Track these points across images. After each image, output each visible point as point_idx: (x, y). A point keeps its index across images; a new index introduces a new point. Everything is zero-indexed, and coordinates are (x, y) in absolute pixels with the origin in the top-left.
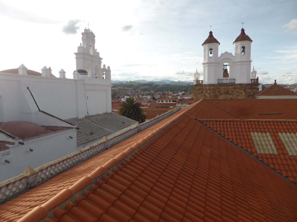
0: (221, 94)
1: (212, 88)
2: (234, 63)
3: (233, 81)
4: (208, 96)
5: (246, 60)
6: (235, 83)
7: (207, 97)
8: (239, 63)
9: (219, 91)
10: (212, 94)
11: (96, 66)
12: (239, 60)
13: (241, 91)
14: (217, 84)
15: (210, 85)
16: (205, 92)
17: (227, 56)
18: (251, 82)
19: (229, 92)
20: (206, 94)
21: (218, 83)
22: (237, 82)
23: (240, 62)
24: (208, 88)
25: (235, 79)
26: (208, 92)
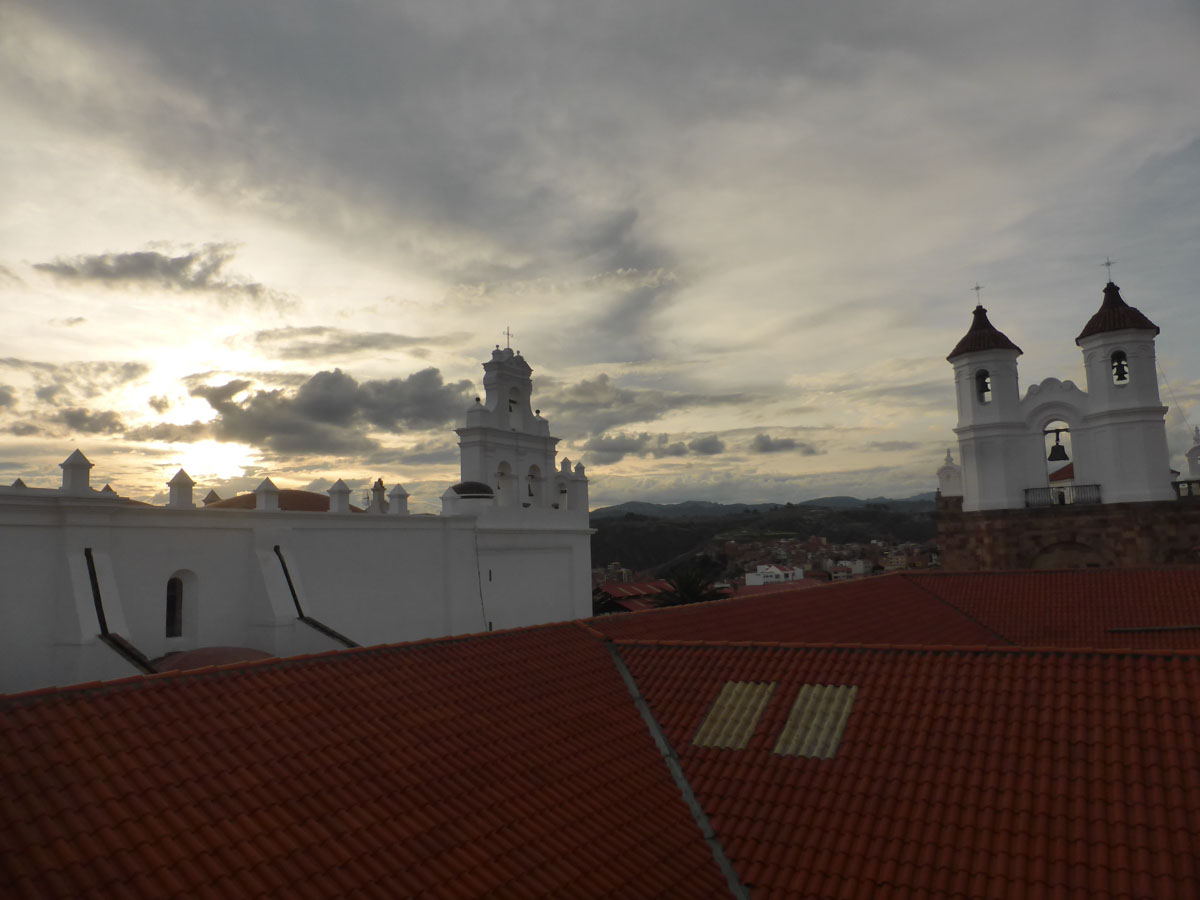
0: (1045, 550)
1: (999, 524)
2: (1087, 419)
3: (1091, 495)
4: (988, 558)
5: (1135, 404)
6: (1099, 500)
7: (984, 564)
8: (1106, 421)
9: (1036, 539)
10: (1002, 552)
11: (534, 468)
12: (1105, 407)
13: (1128, 535)
14: (1021, 510)
15: (990, 515)
16: (973, 541)
17: (1053, 396)
18: (1174, 492)
19: (1080, 539)
20: (979, 552)
21: (1027, 504)
22: (1111, 497)
23: (1112, 414)
24: (983, 525)
25: (1098, 487)
26: (987, 540)
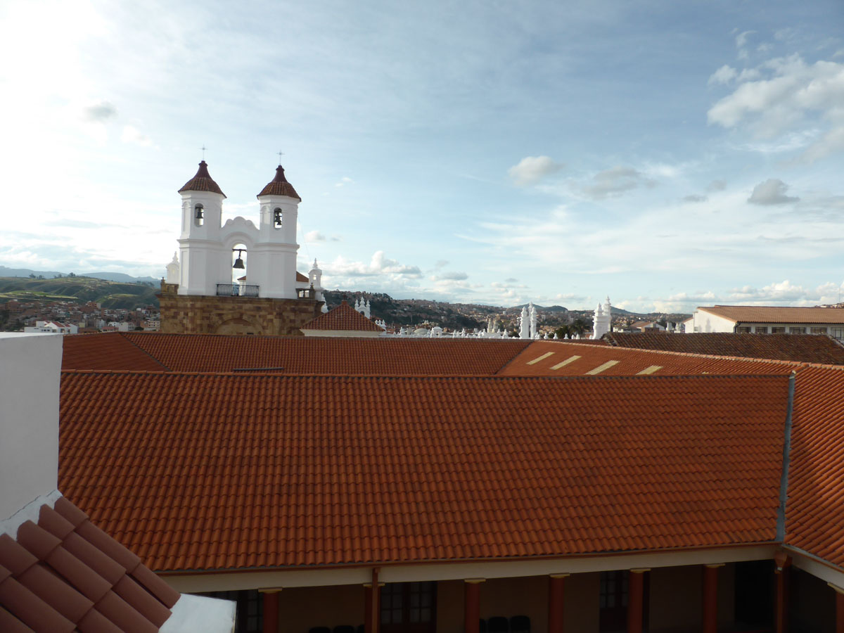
0: (225, 323)
1: (198, 304)
2: (258, 245)
3: (253, 291)
4: (190, 326)
5: (282, 240)
6: (257, 295)
7: (187, 329)
8: (267, 248)
9: (220, 315)
10: (198, 322)
12: (267, 240)
13: (270, 317)
14: (213, 297)
15: (194, 298)
16: (182, 314)
17: (240, 228)
18: (296, 294)
19: (245, 317)
20: (185, 321)
21: (217, 294)
22: (264, 294)
23: (269, 245)
24: (189, 304)
25: (258, 287)
26: (190, 314)
